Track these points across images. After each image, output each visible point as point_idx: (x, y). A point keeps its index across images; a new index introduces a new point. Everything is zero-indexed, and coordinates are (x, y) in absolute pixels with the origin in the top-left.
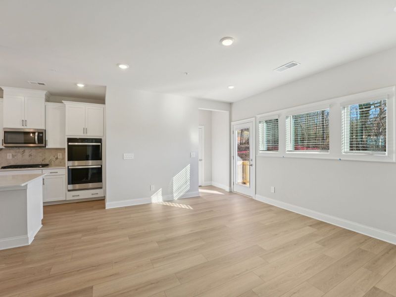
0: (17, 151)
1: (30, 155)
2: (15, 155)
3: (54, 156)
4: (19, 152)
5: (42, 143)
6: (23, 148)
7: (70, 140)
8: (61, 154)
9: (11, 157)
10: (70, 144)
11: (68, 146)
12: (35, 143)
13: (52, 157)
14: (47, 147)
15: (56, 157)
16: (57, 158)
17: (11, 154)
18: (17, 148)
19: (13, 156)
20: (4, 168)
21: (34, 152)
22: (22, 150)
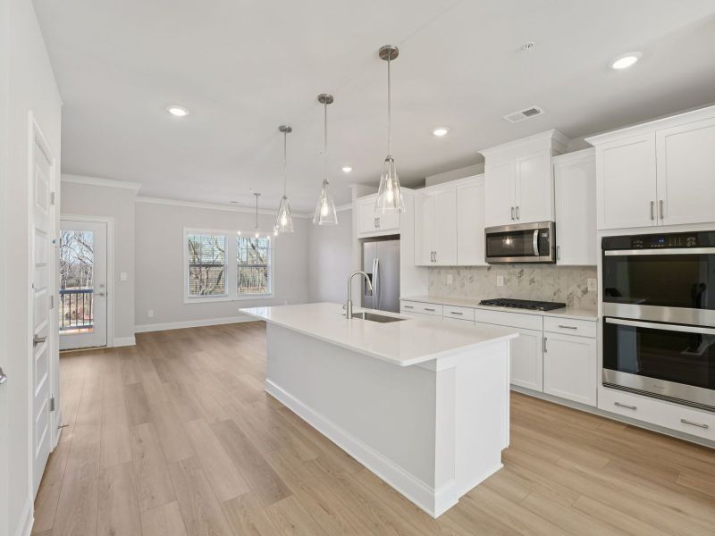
0: (511, 271)
1: (532, 281)
2: (509, 280)
3: (580, 286)
4: (513, 274)
5: (548, 255)
6: (520, 266)
7: (608, 243)
9: (502, 284)
10: (608, 253)
11: (605, 258)
12: (533, 255)
14: (559, 263)
15: (583, 288)
16: (585, 292)
17: (502, 277)
18: (511, 265)
19: (506, 281)
20: (484, 303)
21: (537, 273)
22: (520, 270)
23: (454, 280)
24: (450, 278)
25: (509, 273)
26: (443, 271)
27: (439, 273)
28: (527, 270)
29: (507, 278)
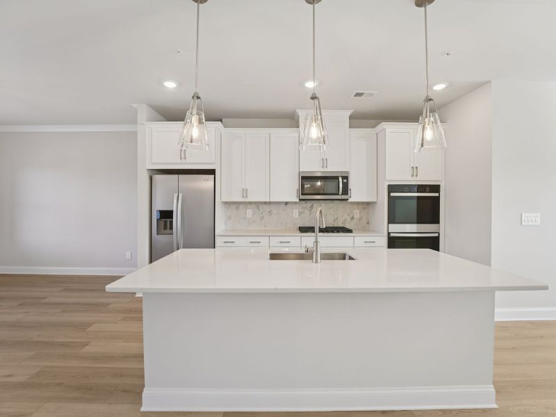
0: (304, 206)
2: (302, 212)
3: (349, 215)
4: (306, 208)
5: (347, 194)
7: (392, 188)
8: (358, 211)
9: (297, 216)
10: (392, 194)
11: (390, 197)
12: (338, 194)
13: (346, 216)
14: (350, 200)
15: (351, 216)
16: (352, 218)
17: (297, 211)
18: (304, 202)
19: (300, 213)
22: (310, 205)
23: (253, 214)
24: (249, 212)
25: (302, 208)
26: (241, 206)
27: (237, 208)
28: (316, 204)
29: (302, 210)
